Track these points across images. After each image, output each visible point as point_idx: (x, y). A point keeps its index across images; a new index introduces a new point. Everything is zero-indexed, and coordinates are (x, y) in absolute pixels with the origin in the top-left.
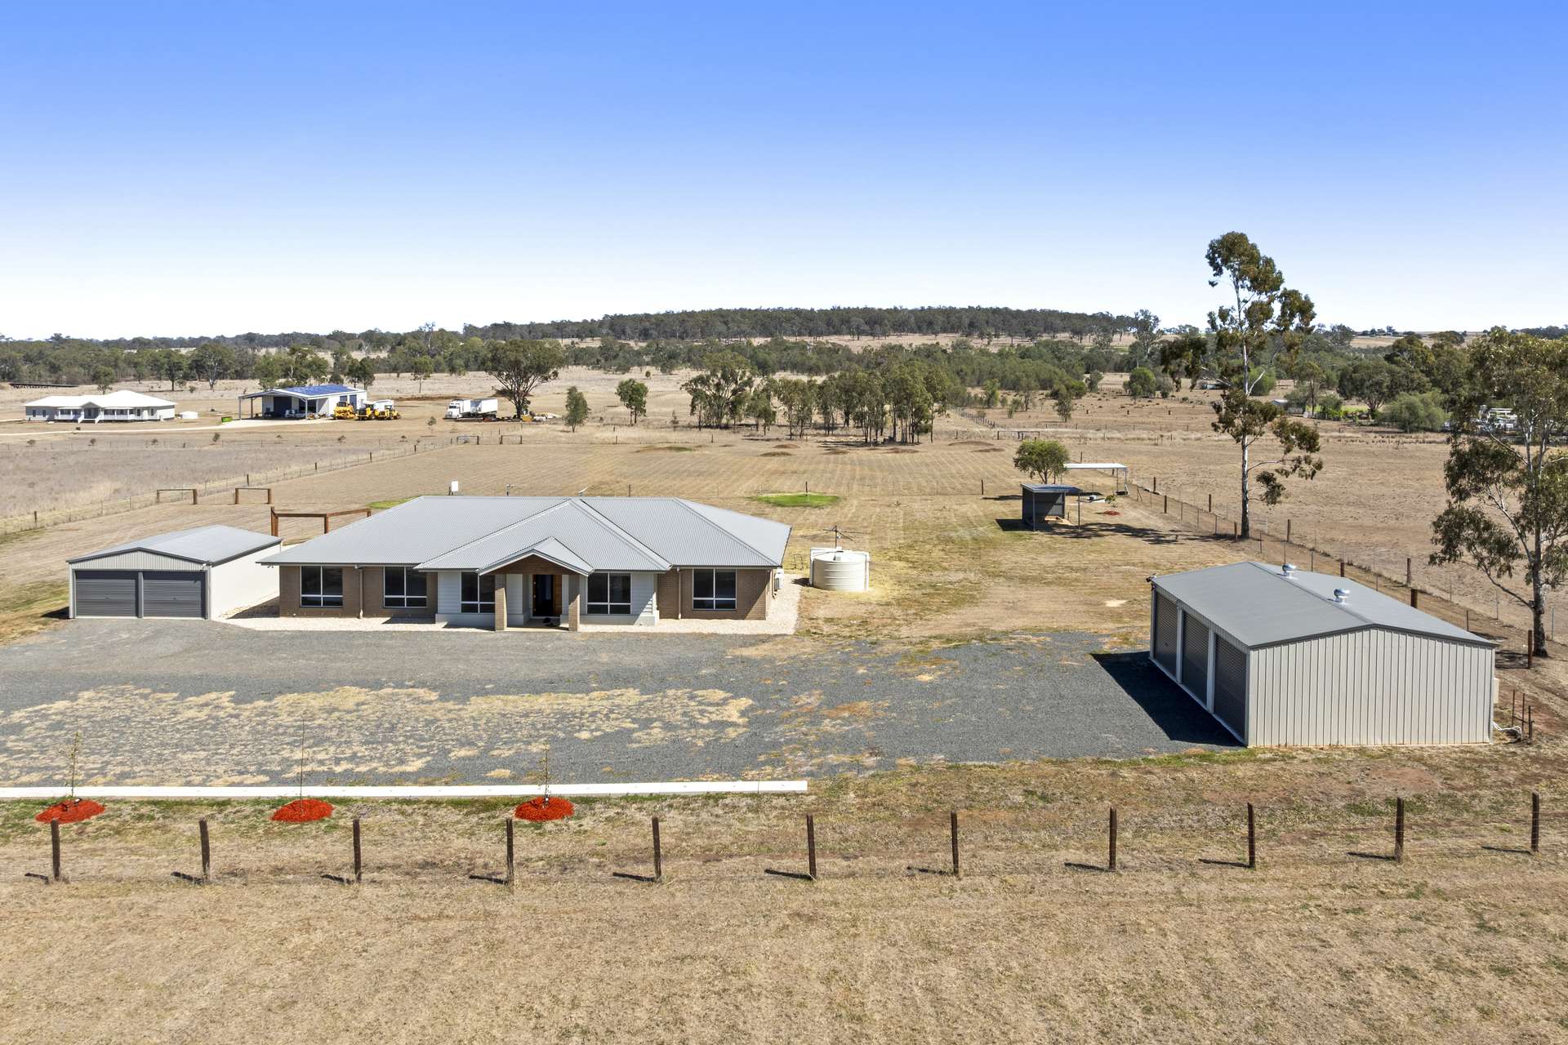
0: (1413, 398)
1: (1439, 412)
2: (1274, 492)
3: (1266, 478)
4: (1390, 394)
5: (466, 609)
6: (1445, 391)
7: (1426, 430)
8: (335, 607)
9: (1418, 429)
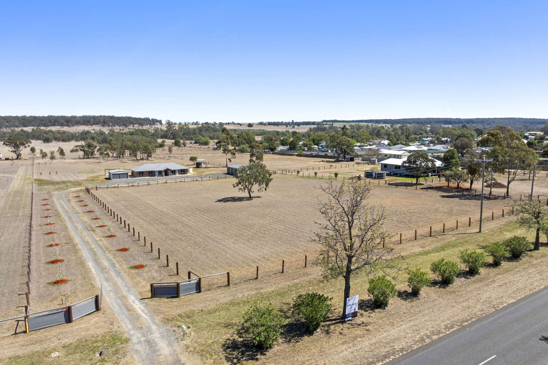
0: (244, 146)
1: (248, 148)
2: (230, 161)
3: (229, 159)
4: (239, 145)
5: (159, 175)
6: (249, 144)
7: (246, 152)
8: (143, 176)
9: (244, 152)
